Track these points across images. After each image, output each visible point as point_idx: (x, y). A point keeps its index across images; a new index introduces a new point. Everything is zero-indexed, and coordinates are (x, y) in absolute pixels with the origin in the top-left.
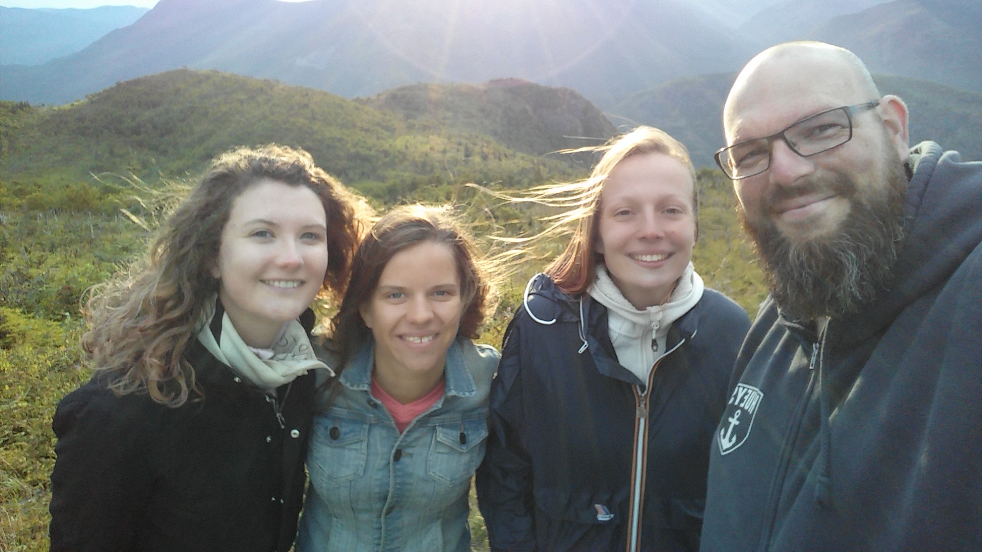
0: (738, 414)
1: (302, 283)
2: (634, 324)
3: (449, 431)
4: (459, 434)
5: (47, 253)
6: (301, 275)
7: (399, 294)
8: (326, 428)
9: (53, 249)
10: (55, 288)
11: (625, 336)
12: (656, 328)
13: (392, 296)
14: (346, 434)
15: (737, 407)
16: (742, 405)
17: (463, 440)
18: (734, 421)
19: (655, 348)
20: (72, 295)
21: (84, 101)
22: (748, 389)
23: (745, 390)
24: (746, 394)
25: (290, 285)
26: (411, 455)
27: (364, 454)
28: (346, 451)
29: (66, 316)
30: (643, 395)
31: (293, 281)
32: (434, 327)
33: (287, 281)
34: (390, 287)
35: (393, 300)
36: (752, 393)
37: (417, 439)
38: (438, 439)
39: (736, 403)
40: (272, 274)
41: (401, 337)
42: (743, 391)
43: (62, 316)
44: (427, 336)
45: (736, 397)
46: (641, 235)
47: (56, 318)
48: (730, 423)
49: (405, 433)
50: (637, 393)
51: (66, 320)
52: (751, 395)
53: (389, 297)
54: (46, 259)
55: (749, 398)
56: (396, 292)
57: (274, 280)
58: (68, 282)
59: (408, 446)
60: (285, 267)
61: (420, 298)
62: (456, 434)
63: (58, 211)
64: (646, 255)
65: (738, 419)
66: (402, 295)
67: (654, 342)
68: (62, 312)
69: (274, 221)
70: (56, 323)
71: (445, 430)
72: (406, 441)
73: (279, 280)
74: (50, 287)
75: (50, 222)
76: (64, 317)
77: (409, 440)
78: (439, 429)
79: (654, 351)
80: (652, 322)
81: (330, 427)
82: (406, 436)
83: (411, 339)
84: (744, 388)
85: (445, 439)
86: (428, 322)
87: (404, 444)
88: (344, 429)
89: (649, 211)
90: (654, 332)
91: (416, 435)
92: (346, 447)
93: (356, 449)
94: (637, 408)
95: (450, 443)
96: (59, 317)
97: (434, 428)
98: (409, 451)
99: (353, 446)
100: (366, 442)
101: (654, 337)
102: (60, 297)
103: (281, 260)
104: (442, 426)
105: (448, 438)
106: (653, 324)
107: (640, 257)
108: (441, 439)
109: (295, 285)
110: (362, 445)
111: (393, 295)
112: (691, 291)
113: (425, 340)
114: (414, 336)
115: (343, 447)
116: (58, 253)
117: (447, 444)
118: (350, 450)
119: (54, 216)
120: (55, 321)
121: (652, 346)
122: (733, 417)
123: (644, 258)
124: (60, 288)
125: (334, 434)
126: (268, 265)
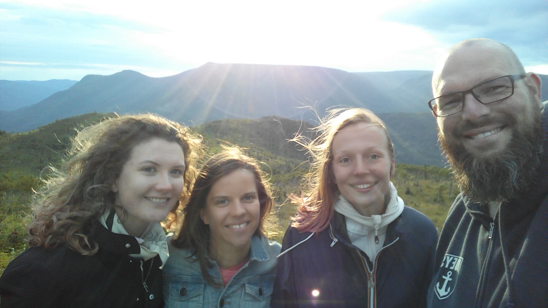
0: (450, 274)
1: (168, 199)
2: (362, 225)
3: (252, 286)
4: (259, 289)
5: (6, 215)
6: (169, 196)
7: (225, 200)
8: (177, 290)
9: (10, 212)
10: (7, 233)
11: (357, 235)
12: (377, 229)
13: (220, 203)
14: (190, 291)
15: (448, 269)
16: (452, 268)
17: (261, 292)
18: (447, 278)
19: (377, 242)
20: (17, 237)
21: (37, 130)
22: (454, 257)
23: (452, 258)
24: (453, 260)
25: (162, 201)
26: (229, 303)
27: (201, 304)
28: (190, 303)
29: (12, 250)
30: (371, 272)
31: (164, 198)
32: (246, 218)
33: (160, 198)
34: (219, 197)
35: (221, 205)
36: (458, 260)
37: (234, 292)
38: (247, 292)
39: (447, 266)
40: (153, 194)
41: (227, 226)
42: (450, 258)
43: (10, 250)
44: (243, 223)
45: (445, 262)
46: (355, 173)
47: (5, 251)
48: (445, 280)
49: (226, 287)
50: (368, 271)
51: (12, 252)
52: (457, 261)
53: (218, 203)
54: (4, 218)
55: (456, 263)
56: (222, 199)
57: (153, 198)
58: (15, 230)
59: (228, 297)
60: (161, 191)
61: (237, 201)
62: (257, 288)
63: (16, 192)
64: (360, 184)
65: (450, 277)
66: (226, 202)
67: (377, 238)
68: (10, 248)
69: (158, 163)
70: (5, 254)
71: (251, 286)
72: (226, 293)
73: (156, 198)
74: (4, 233)
75: (10, 198)
76: (11, 250)
77: (229, 292)
78: (247, 285)
79: (377, 243)
80: (375, 225)
81: (180, 288)
82: (227, 290)
83: (234, 227)
84: (450, 257)
85: (251, 291)
86: (243, 215)
87: (226, 295)
88: (189, 288)
89: (359, 158)
90: (376, 232)
91: (233, 289)
92: (190, 300)
93: (196, 301)
94: (369, 281)
95: (254, 294)
96: (8, 251)
97: (244, 285)
98: (228, 300)
99: (195, 299)
100: (202, 296)
101: (376, 235)
102: (10, 238)
103: (159, 187)
104: (249, 283)
105: (253, 291)
106: (376, 226)
107: (357, 186)
108: (248, 291)
109: (165, 201)
110: (199, 298)
111: (221, 201)
112: (397, 206)
113: (242, 226)
114: (235, 225)
115: (188, 300)
116: (12, 215)
117: (252, 294)
118: (193, 301)
119: (13, 194)
120: (4, 252)
121: (375, 240)
122: (446, 276)
123: (359, 187)
124: (11, 233)
125: (183, 293)
126: (151, 188)
